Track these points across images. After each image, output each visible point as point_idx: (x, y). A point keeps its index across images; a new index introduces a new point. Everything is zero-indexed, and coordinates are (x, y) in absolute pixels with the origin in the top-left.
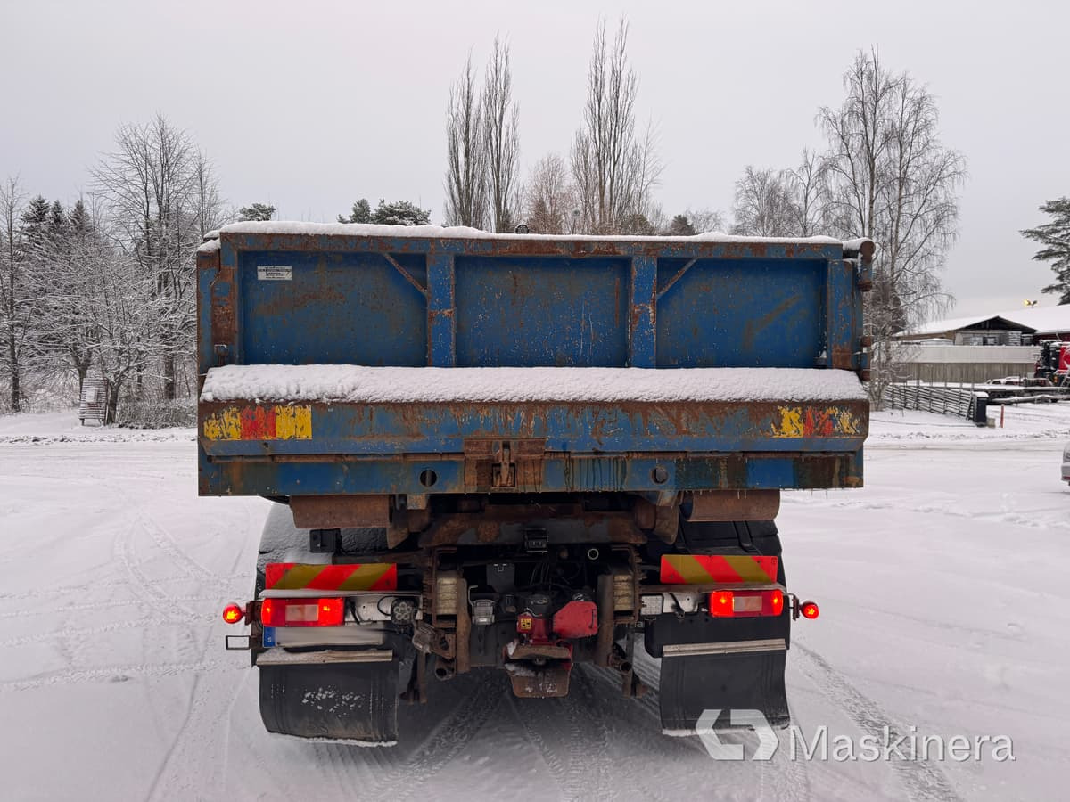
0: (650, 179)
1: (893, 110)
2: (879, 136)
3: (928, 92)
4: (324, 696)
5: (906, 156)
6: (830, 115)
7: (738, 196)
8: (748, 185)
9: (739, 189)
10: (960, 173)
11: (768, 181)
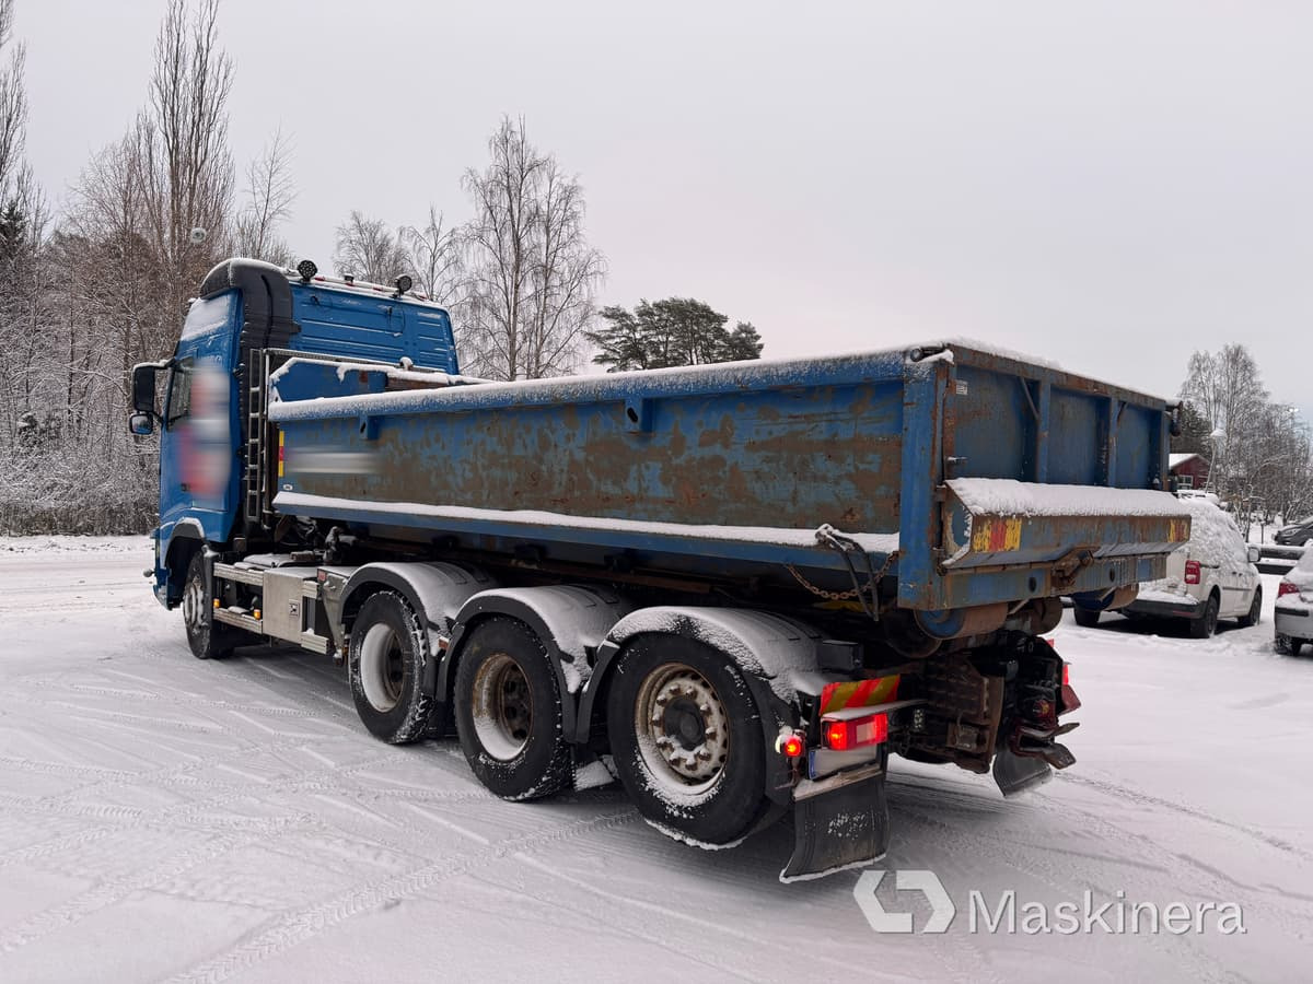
0: (275, 207)
1: (539, 192)
2: (524, 217)
3: (580, 182)
4: (842, 822)
5: (554, 245)
6: (479, 181)
7: (340, 245)
8: (355, 236)
9: (342, 238)
10: (602, 274)
11: (378, 236)
